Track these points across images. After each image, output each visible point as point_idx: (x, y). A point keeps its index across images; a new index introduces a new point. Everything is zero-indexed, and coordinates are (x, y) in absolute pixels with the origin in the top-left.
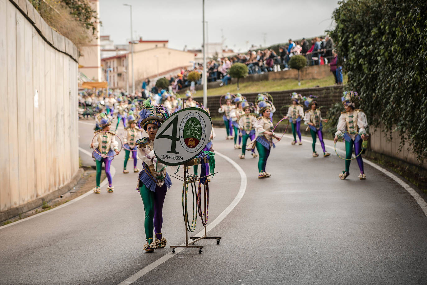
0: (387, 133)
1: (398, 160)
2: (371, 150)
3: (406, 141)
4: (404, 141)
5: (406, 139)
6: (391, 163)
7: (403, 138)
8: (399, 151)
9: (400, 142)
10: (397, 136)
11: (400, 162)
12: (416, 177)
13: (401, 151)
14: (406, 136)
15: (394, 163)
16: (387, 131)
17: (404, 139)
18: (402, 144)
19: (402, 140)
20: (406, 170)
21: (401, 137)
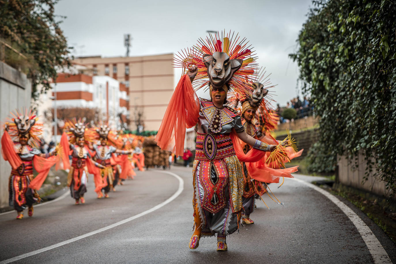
0: (352, 160)
1: (365, 191)
2: (339, 182)
3: (373, 166)
4: (371, 167)
5: (373, 163)
6: (358, 196)
7: (369, 162)
8: (365, 179)
9: (366, 168)
10: (362, 161)
11: (368, 194)
12: (385, 213)
13: (367, 179)
14: (373, 160)
15: (361, 195)
16: (352, 158)
17: (371, 164)
18: (368, 171)
19: (369, 166)
20: (373, 204)
21: (367, 162)
